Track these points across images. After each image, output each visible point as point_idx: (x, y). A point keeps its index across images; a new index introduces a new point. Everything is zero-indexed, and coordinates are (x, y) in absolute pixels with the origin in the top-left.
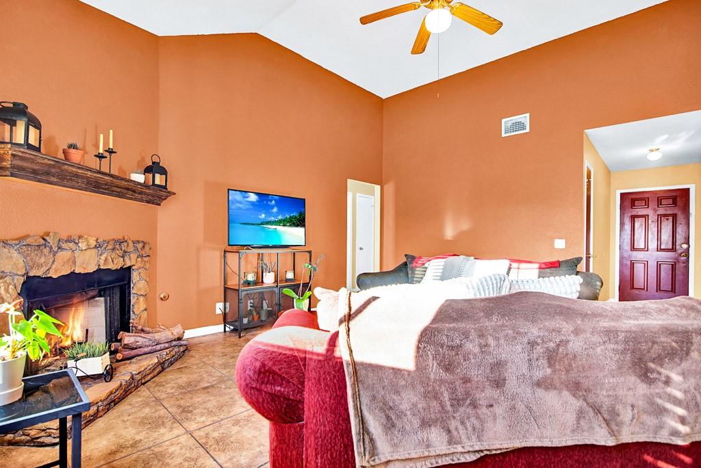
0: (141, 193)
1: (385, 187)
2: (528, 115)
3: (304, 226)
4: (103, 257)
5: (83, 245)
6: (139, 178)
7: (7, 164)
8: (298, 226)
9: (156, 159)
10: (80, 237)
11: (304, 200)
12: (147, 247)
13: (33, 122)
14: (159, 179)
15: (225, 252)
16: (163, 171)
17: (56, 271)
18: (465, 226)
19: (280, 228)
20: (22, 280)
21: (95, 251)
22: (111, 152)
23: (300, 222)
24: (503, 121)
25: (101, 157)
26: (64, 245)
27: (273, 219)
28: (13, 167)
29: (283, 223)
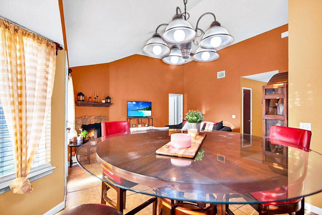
0: (104, 105)
1: (185, 95)
2: (224, 71)
3: (151, 110)
4: (96, 120)
5: (92, 118)
6: (104, 102)
7: (79, 104)
8: (149, 110)
9: (108, 96)
10: (92, 116)
11: (151, 102)
12: (106, 117)
13: (83, 95)
14: (109, 101)
15: (127, 118)
16: (110, 98)
17: (87, 123)
18: (208, 109)
19: (143, 111)
20: (82, 125)
21: (94, 119)
22: (97, 96)
23: (150, 109)
24: (218, 73)
25: (95, 98)
26: (89, 118)
27: (140, 109)
28: (80, 105)
29: (144, 109)
